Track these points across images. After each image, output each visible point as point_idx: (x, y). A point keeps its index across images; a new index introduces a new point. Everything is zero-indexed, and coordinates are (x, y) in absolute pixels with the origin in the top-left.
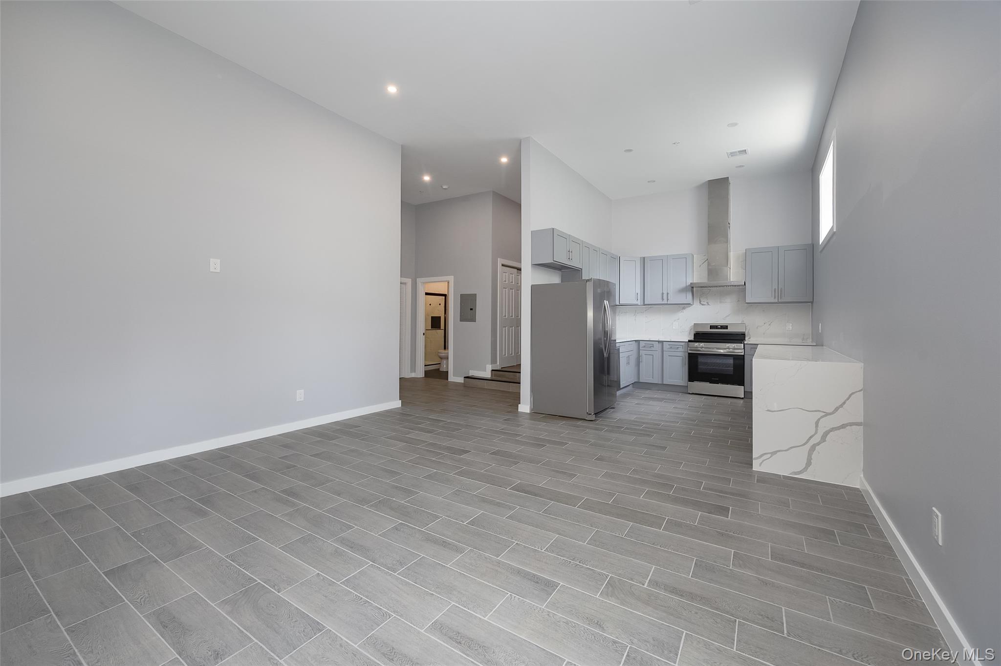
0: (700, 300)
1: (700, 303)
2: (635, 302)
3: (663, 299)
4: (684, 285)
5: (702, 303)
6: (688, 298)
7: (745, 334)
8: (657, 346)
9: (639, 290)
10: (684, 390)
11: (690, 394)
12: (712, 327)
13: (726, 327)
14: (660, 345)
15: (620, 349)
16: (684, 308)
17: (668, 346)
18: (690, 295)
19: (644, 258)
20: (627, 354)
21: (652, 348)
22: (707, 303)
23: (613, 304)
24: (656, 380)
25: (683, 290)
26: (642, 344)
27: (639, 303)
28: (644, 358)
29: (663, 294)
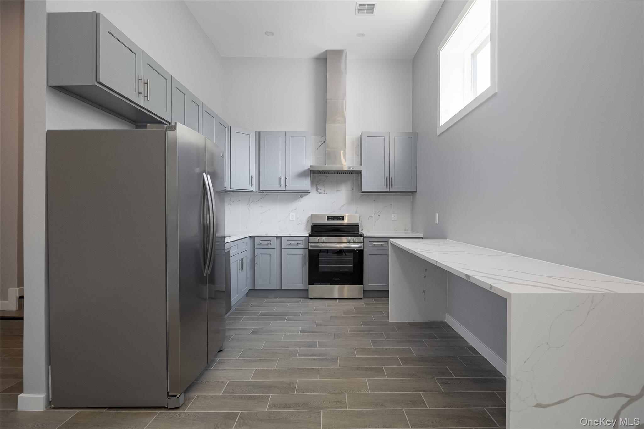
0: (317, 187)
1: (317, 191)
2: (249, 187)
3: (280, 185)
4: (302, 169)
5: (319, 190)
6: (305, 184)
7: (359, 226)
8: (275, 242)
9: (253, 172)
10: (304, 294)
11: (311, 299)
12: (329, 218)
13: (342, 218)
14: (279, 240)
15: (231, 252)
16: (301, 197)
17: (288, 243)
18: (308, 181)
19: (260, 132)
20: (239, 257)
21: (269, 246)
22: (324, 191)
23: (220, 189)
24: (274, 286)
25: (302, 175)
26: (258, 241)
27: (254, 188)
28: (261, 259)
29: (280, 178)
